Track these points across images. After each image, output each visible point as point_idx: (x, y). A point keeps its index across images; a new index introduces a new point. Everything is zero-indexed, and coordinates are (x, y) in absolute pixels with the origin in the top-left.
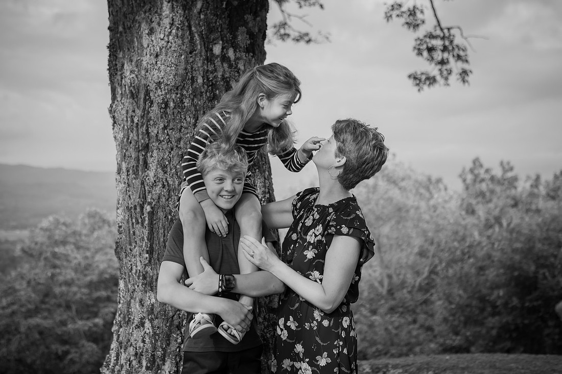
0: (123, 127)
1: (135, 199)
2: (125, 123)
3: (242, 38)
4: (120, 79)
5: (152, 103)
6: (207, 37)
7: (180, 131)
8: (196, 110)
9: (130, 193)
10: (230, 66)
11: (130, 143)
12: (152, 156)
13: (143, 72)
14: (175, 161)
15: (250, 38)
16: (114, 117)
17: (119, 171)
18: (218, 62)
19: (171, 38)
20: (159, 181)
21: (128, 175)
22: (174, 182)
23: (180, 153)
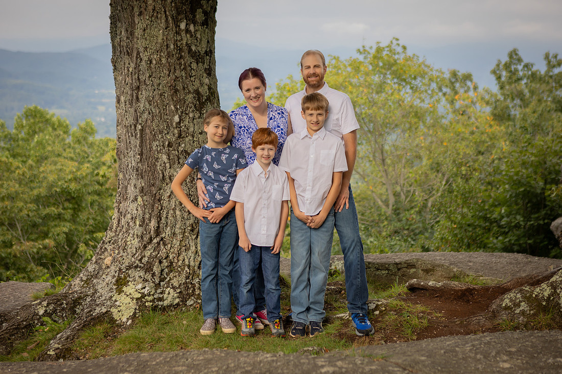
0: (122, 73)
1: (130, 120)
2: (123, 71)
3: (200, 16)
4: (119, 41)
5: (141, 60)
6: (176, 18)
7: (160, 79)
8: (170, 66)
9: (127, 116)
10: (191, 36)
11: (127, 84)
12: (141, 94)
13: (135, 40)
14: (157, 97)
15: (205, 16)
16: (115, 66)
17: (118, 101)
18: (183, 34)
19: (153, 18)
20: (146, 110)
21: (125, 105)
22: (156, 111)
23: (160, 93)
